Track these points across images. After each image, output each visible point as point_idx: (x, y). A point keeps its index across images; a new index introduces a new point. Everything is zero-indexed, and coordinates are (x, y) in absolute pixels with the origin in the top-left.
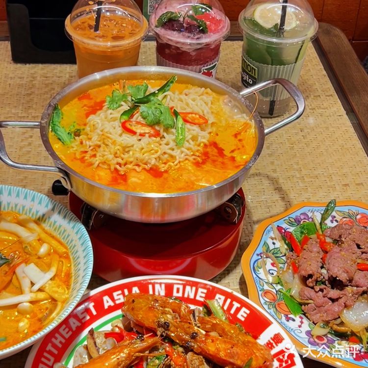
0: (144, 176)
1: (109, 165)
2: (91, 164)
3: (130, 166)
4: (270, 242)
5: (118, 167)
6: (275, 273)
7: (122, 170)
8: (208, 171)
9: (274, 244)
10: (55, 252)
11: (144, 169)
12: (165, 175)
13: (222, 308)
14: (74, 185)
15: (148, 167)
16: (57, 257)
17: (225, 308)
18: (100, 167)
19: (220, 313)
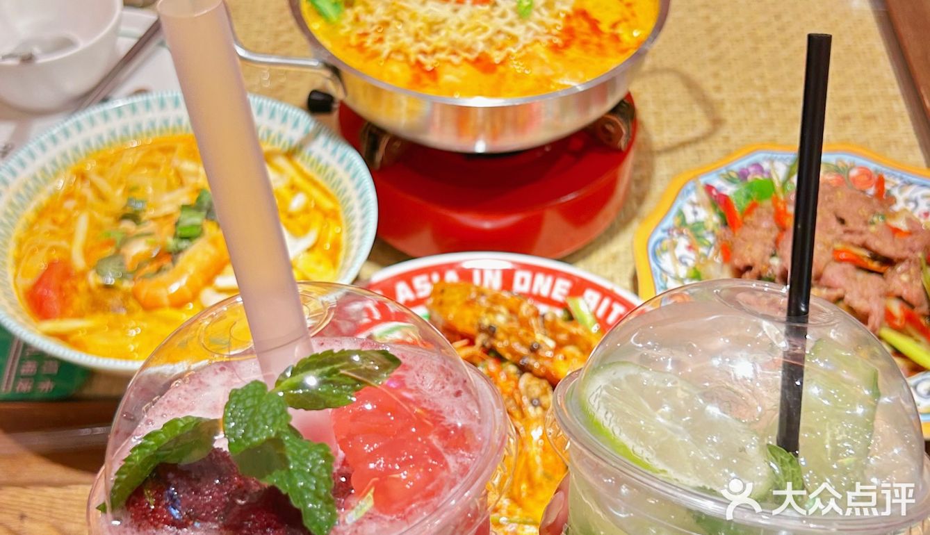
0: (467, 71)
1: (407, 56)
2: (375, 55)
3: (442, 56)
4: (688, 210)
5: (422, 58)
6: (691, 263)
7: (429, 63)
8: (573, 61)
9: (695, 213)
10: (317, 207)
11: (466, 60)
12: (501, 69)
13: (594, 313)
14: (350, 90)
15: (471, 57)
16: (319, 217)
17: (600, 313)
18: (393, 59)
19: (589, 319)
